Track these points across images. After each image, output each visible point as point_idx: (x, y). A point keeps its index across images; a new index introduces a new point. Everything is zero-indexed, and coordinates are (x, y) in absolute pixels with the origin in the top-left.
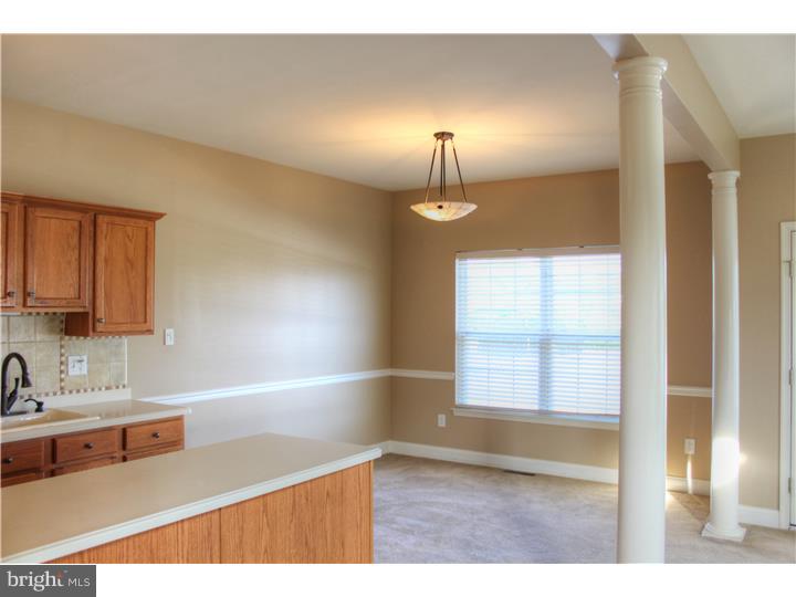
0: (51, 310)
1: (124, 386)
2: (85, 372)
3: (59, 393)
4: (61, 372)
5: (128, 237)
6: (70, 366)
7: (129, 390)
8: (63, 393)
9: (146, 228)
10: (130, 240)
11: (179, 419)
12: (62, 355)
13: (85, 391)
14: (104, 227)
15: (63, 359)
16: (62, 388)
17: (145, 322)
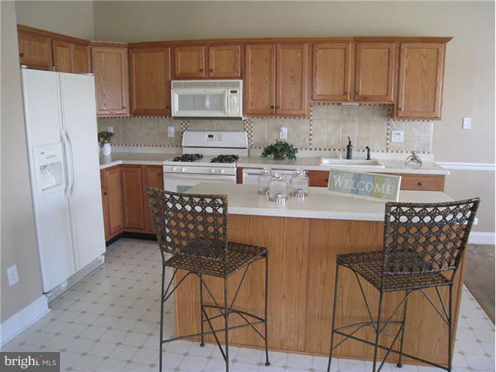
0: (382, 103)
1: (429, 153)
2: (402, 140)
3: (385, 151)
4: (387, 139)
5: (423, 55)
6: (393, 136)
7: (432, 155)
8: (387, 152)
9: (438, 49)
10: (425, 58)
11: (443, 177)
12: (388, 129)
13: (402, 152)
14: (406, 49)
15: (389, 132)
16: (387, 149)
17: (434, 111)
